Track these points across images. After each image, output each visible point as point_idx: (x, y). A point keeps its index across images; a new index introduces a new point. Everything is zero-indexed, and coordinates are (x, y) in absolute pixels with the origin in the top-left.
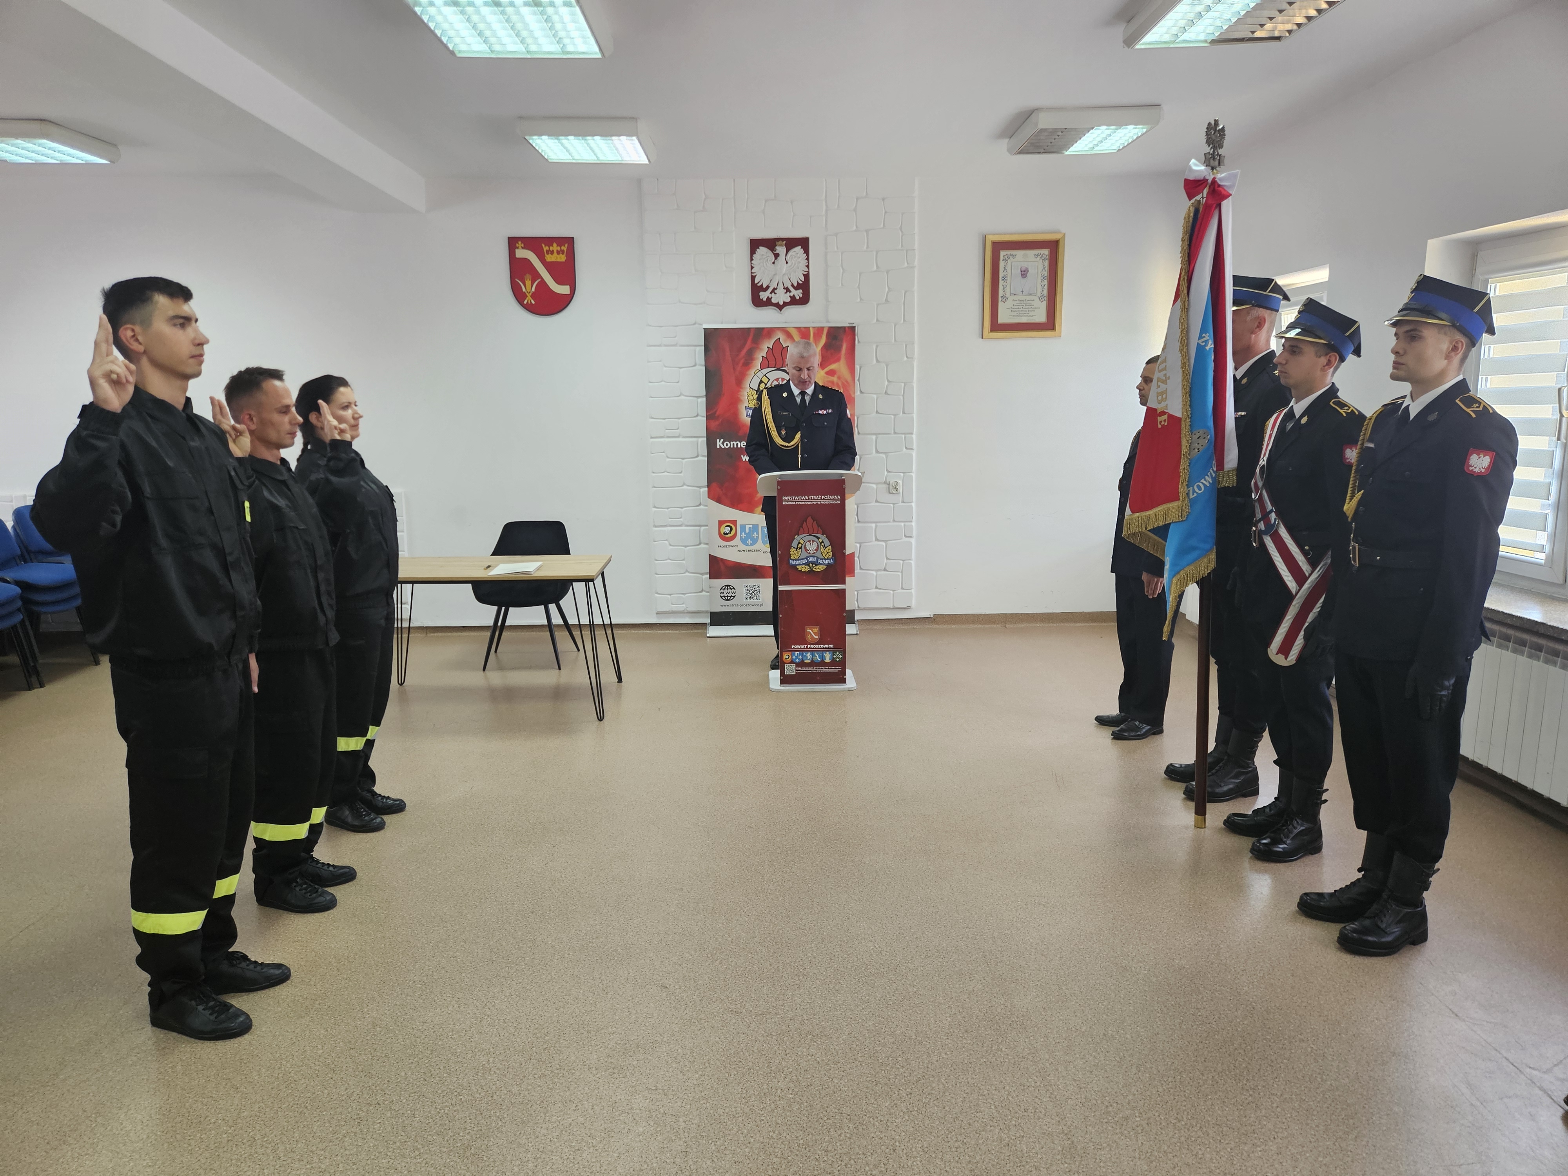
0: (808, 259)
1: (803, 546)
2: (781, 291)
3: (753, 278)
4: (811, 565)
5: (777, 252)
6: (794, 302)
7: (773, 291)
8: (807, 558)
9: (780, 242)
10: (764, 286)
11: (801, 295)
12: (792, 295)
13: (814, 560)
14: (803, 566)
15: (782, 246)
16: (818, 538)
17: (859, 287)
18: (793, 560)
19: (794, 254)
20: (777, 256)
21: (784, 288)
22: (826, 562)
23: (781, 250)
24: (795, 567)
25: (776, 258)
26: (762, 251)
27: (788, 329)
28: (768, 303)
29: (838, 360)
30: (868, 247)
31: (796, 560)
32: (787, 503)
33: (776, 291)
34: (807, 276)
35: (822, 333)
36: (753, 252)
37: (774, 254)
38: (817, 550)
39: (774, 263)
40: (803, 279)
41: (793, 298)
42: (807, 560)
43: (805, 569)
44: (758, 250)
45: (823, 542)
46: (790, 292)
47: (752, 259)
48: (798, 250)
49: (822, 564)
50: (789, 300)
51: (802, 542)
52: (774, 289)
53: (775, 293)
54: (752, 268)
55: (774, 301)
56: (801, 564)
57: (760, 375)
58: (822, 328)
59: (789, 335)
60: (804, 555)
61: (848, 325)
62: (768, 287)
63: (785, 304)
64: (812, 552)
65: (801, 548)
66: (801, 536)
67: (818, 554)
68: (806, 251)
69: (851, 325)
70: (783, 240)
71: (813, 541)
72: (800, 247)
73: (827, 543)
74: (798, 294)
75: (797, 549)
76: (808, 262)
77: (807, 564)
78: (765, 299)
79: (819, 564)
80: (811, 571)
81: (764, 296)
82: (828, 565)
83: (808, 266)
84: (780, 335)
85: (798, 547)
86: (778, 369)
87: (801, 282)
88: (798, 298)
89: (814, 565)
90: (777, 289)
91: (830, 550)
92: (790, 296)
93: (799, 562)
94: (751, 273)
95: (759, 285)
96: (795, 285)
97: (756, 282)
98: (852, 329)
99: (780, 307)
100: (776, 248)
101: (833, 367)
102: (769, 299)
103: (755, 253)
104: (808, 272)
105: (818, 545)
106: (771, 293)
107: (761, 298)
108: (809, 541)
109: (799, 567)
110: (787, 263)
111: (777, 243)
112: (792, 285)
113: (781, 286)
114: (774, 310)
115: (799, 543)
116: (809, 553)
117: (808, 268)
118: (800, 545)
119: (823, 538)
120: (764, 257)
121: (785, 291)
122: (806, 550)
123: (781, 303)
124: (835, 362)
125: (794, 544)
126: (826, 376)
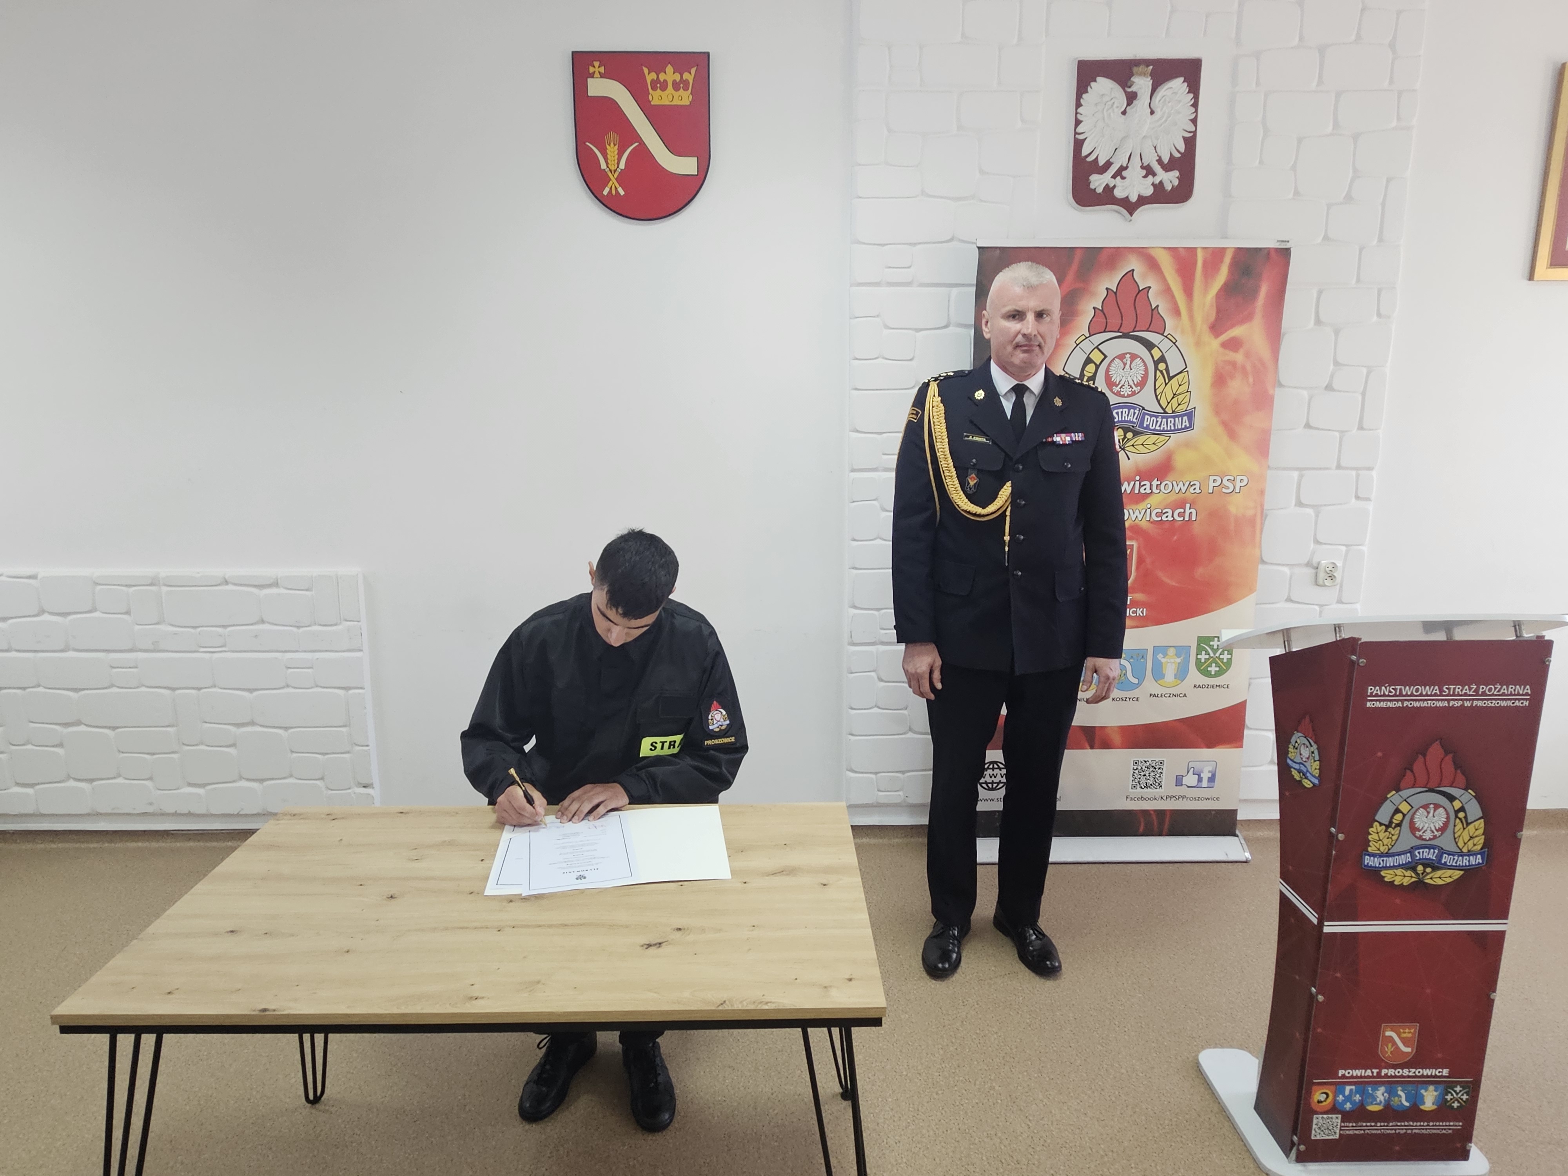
0: (1195, 105)
1: (1408, 818)
2: (1135, 172)
3: (1078, 144)
4: (1420, 868)
5: (1133, 89)
6: (1160, 196)
7: (1119, 173)
8: (1411, 851)
9: (1142, 68)
10: (1101, 162)
11: (1176, 182)
12: (1157, 182)
13: (1431, 855)
14: (1399, 872)
15: (1144, 74)
16: (1451, 798)
17: (1294, 168)
18: (1373, 855)
19: (1169, 93)
20: (1131, 98)
21: (1142, 167)
22: (1464, 861)
23: (1142, 84)
24: (1375, 873)
25: (1129, 104)
26: (1103, 86)
27: (1153, 253)
28: (1107, 197)
29: (1248, 318)
30: (1320, 82)
31: (1382, 855)
32: (1378, 704)
33: (1124, 173)
34: (1190, 142)
35: (1222, 261)
36: (1082, 88)
37: (1125, 92)
38: (1443, 829)
39: (1124, 113)
40: (1182, 148)
41: (1159, 187)
42: (1412, 857)
43: (1403, 878)
44: (1093, 84)
45: (1462, 809)
46: (1154, 175)
47: (1078, 105)
48: (1178, 85)
49: (1451, 868)
50: (1149, 191)
51: (1404, 807)
52: (1122, 169)
53: (1123, 178)
54: (1078, 122)
55: (1119, 193)
56: (1390, 868)
57: (1087, 346)
58: (1223, 250)
59: (1153, 264)
60: (1407, 841)
61: (1277, 245)
62: (1108, 164)
63: (1143, 201)
64: (1428, 835)
65: (1399, 825)
66: (1405, 793)
67: (1446, 842)
68: (1194, 88)
69: (1283, 246)
70: (1147, 62)
71: (1437, 806)
72: (1182, 79)
73: (1474, 810)
74: (1170, 179)
75: (1387, 827)
76: (1196, 111)
77: (1411, 867)
78: (1100, 190)
79: (1446, 867)
80: (1419, 885)
81: (1098, 182)
82: (1469, 871)
83: (1194, 121)
84: (1134, 264)
85: (1391, 822)
86: (1126, 336)
87: (1178, 155)
88: (1168, 187)
89: (1429, 870)
90: (1127, 168)
91: (1481, 831)
92: (1153, 184)
93: (1390, 861)
94: (1076, 133)
95: (1089, 159)
96: (1166, 159)
97: (1085, 151)
98: (1284, 254)
99: (1130, 206)
100: (1132, 79)
101: (1237, 332)
102: (1109, 190)
103: (1086, 92)
104: (1195, 133)
105: (1448, 818)
106: (1114, 177)
107: (1092, 186)
108: (1425, 807)
109: (1388, 876)
110: (1152, 113)
111: (1135, 69)
112: (1160, 161)
113: (1136, 163)
114: (1117, 214)
115: (1397, 811)
116: (1420, 838)
117: (1196, 126)
118: (1399, 817)
119: (1466, 798)
120: (1107, 98)
121: (1144, 172)
122: (1413, 829)
123: (1134, 198)
124: (1242, 322)
125: (1384, 814)
126: (1221, 350)
